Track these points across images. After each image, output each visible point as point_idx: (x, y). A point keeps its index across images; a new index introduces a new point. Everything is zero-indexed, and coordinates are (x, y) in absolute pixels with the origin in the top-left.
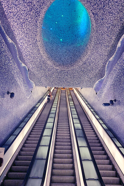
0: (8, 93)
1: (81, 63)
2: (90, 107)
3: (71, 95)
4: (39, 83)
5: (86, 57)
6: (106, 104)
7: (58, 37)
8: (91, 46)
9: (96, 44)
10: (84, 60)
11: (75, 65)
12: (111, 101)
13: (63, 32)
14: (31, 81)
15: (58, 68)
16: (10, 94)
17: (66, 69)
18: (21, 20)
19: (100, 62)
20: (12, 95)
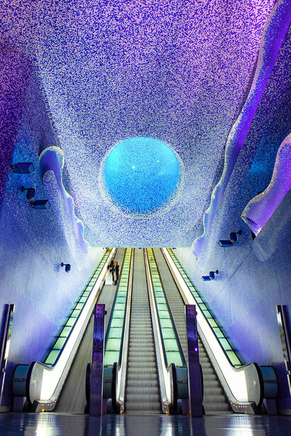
0: (62, 265)
1: (168, 209)
2: (189, 284)
3: (155, 260)
4: (96, 241)
5: (175, 200)
6: (206, 278)
7: (129, 163)
8: (181, 186)
9: (187, 184)
10: (173, 203)
11: (158, 212)
12: (212, 274)
13: (136, 154)
14: (86, 242)
15: (128, 216)
16: (64, 266)
17: (143, 217)
18: (79, 164)
19: (198, 208)
20: (68, 268)
